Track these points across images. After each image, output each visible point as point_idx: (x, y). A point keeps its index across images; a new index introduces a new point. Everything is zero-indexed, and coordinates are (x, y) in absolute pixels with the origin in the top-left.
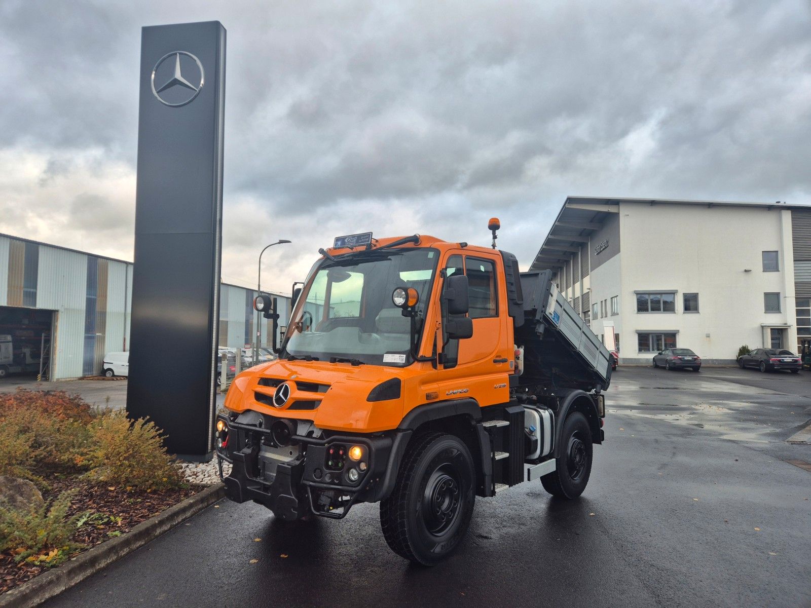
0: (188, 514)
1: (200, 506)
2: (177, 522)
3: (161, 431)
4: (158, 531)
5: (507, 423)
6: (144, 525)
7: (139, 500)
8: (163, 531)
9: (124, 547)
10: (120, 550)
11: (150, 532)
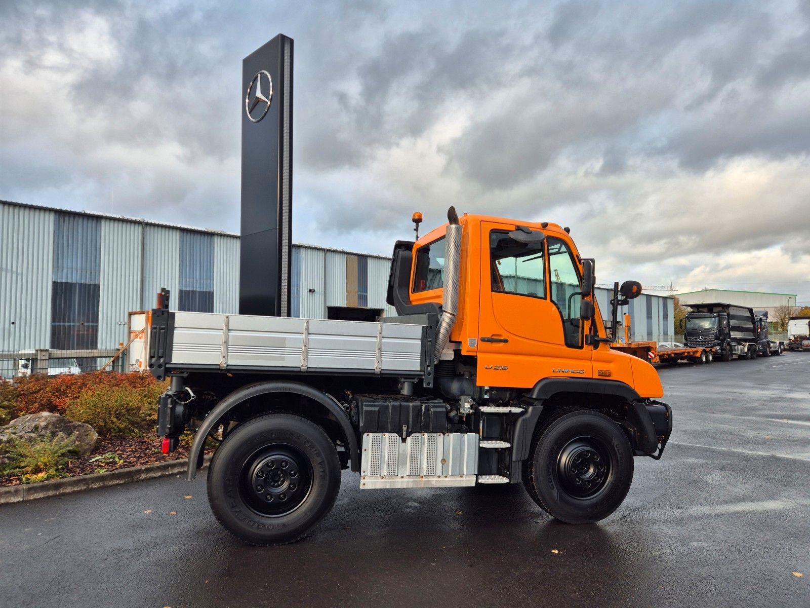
2: (170, 473)
4: (143, 476)
6: (137, 468)
8: (150, 477)
9: (97, 482)
10: (92, 483)
11: (132, 475)
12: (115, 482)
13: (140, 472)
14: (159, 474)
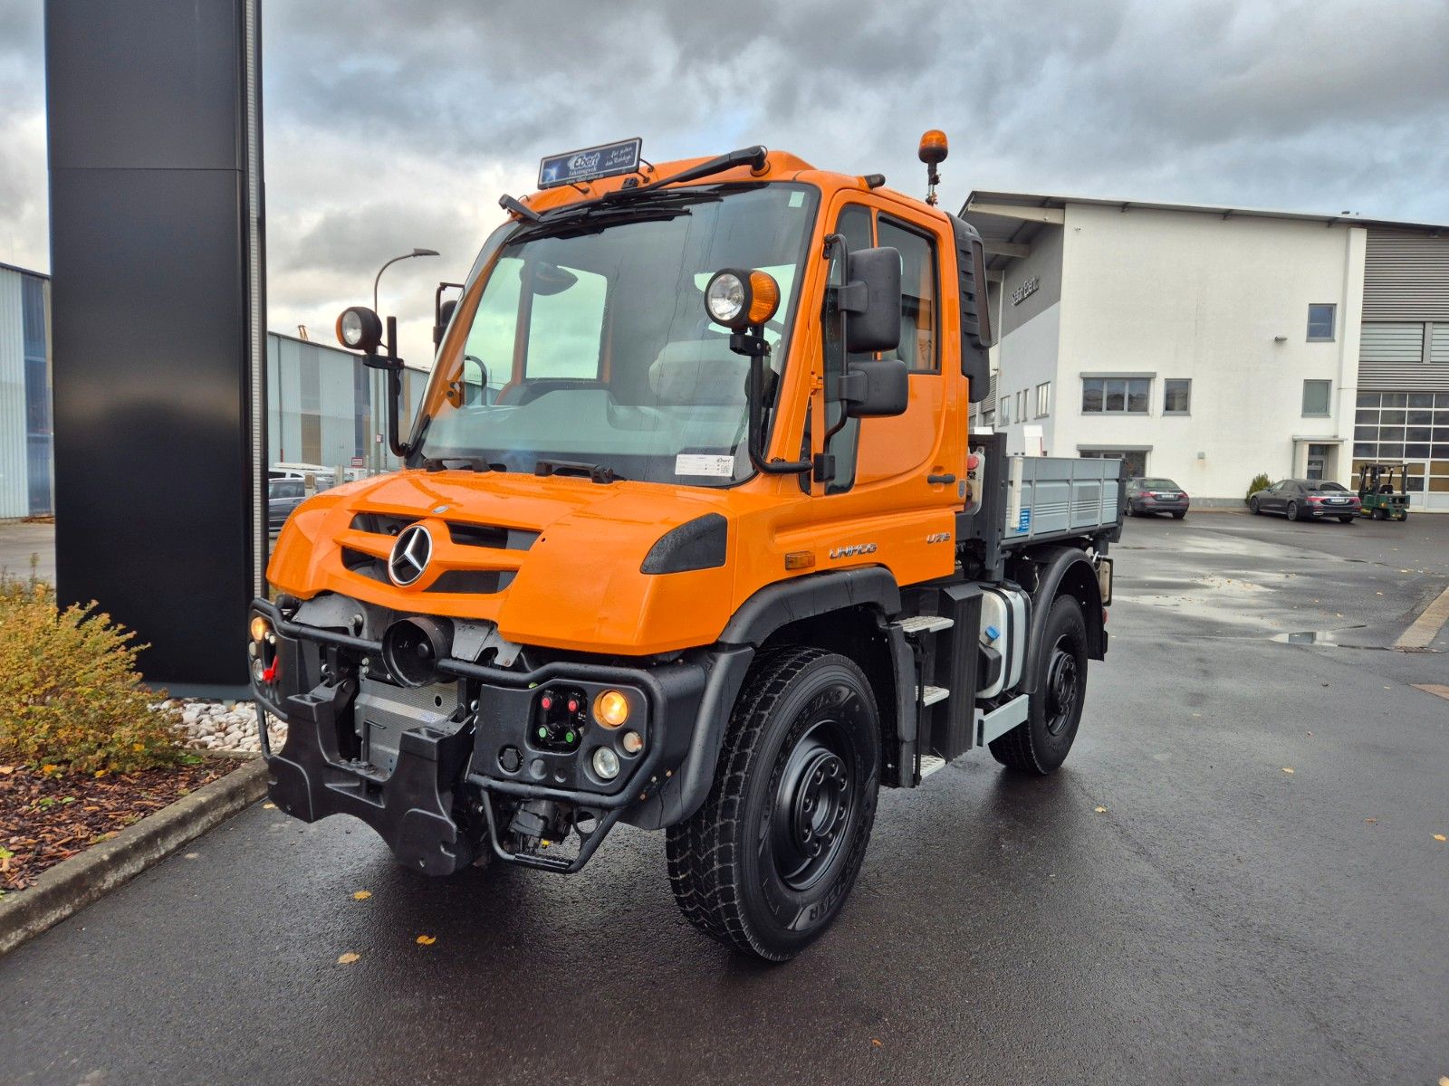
0: (194, 830)
1: (228, 808)
2: (163, 852)
3: (130, 635)
4: (111, 879)
5: (947, 623)
6: (76, 864)
7: (70, 799)
8: (125, 877)
9: (10, 929)
11: (86, 883)
12: (53, 916)
13: (99, 870)
14: (141, 863)
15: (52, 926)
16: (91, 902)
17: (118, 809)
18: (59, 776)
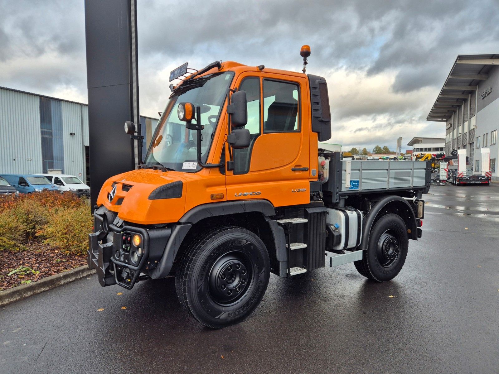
2: (81, 276)
4: (63, 282)
5: (306, 221)
6: (54, 276)
7: (65, 260)
8: (67, 282)
9: (28, 291)
10: (24, 293)
11: (54, 282)
12: (42, 290)
13: (59, 279)
14: (74, 279)
15: (41, 292)
16: (55, 287)
17: (75, 264)
18: (68, 254)
